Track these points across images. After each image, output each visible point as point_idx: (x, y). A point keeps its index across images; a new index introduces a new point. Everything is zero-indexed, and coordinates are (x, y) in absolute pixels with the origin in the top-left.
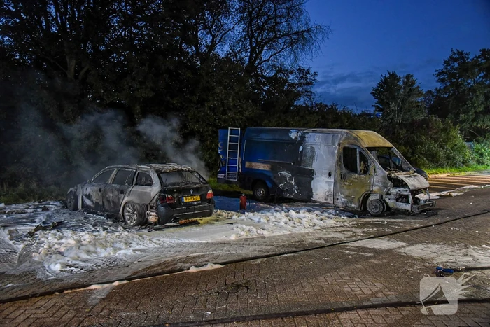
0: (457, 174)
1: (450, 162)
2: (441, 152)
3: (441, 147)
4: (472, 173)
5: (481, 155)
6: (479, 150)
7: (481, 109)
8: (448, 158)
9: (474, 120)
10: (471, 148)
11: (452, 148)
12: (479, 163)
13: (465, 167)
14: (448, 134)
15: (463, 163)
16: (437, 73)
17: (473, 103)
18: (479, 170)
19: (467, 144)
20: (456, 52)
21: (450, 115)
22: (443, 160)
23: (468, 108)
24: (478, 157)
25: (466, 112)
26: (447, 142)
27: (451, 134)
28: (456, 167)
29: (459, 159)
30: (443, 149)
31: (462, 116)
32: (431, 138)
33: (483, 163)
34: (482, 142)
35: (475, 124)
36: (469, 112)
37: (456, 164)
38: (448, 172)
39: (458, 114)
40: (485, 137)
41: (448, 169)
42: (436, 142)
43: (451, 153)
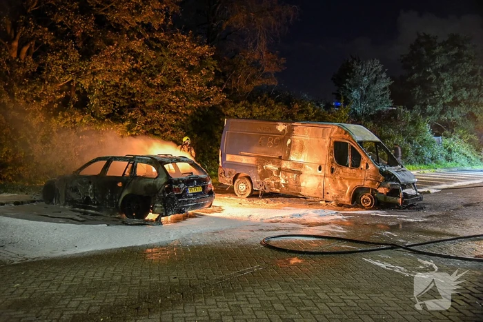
0: (427, 171)
1: (419, 158)
2: (409, 147)
3: (410, 141)
4: (442, 170)
5: (450, 151)
6: (447, 145)
7: (450, 100)
8: (417, 154)
9: (442, 112)
10: (439, 143)
11: (420, 143)
12: (448, 159)
13: (434, 164)
14: (417, 128)
15: (432, 159)
16: (402, 58)
17: (441, 94)
18: (448, 168)
19: (436, 139)
20: (422, 35)
21: (416, 106)
22: (411, 156)
23: (435, 99)
24: (446, 153)
25: (434, 104)
26: (415, 136)
27: (420, 127)
28: (425, 163)
29: (428, 154)
30: (412, 143)
31: (429, 108)
32: (399, 131)
33: (452, 160)
34: (451, 137)
35: (443, 117)
36: (436, 103)
37: (424, 160)
38: (417, 169)
39: (425, 105)
40: (453, 131)
41: (417, 165)
42: (404, 136)
43: (420, 149)
